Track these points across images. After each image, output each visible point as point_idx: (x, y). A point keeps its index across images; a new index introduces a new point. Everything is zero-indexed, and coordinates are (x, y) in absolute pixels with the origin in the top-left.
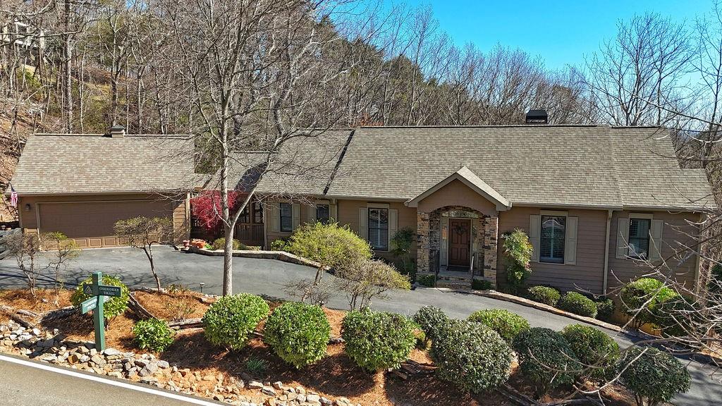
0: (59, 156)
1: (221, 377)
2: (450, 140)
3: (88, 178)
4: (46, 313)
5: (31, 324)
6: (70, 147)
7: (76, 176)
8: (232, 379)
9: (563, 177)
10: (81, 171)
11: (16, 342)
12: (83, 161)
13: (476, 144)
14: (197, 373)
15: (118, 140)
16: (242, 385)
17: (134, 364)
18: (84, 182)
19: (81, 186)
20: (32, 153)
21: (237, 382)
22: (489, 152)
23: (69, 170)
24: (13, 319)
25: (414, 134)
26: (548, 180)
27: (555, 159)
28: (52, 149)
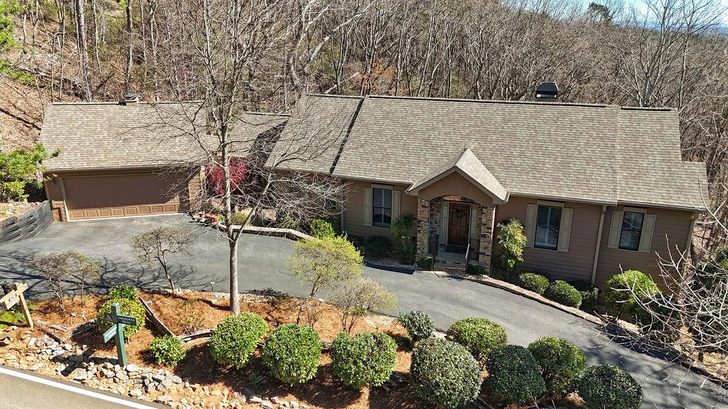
0: (77, 128)
1: (226, 391)
2: (457, 116)
3: (107, 152)
4: (75, 326)
5: (63, 339)
6: (87, 117)
7: (95, 151)
8: (236, 394)
9: (565, 165)
10: (99, 145)
11: (52, 357)
12: (100, 132)
13: (482, 122)
14: (206, 388)
15: (132, 108)
16: (244, 399)
17: (152, 380)
18: (102, 156)
19: (100, 160)
20: (52, 125)
21: (240, 398)
22: (494, 133)
23: (87, 143)
24: (48, 334)
25: (422, 107)
26: (548, 169)
27: (559, 144)
28: (70, 120)
